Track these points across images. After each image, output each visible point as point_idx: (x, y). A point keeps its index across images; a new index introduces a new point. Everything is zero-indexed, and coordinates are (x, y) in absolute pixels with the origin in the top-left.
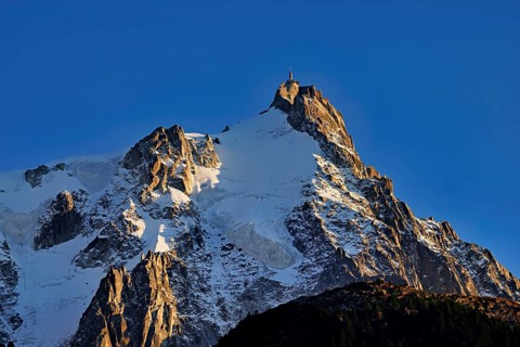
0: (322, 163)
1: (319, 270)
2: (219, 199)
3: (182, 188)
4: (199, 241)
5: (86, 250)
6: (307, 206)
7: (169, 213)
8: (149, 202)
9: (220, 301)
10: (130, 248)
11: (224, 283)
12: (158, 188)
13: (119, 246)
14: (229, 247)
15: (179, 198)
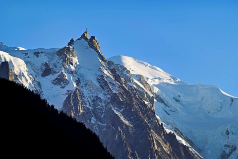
0: (100, 60)
1: (109, 96)
2: (80, 68)
3: (72, 65)
4: (80, 82)
5: (55, 80)
6: (102, 76)
7: (72, 72)
8: (66, 68)
9: (88, 101)
10: (65, 82)
11: (88, 95)
12: (67, 64)
13: (63, 81)
14: (86, 85)
15: (73, 68)
